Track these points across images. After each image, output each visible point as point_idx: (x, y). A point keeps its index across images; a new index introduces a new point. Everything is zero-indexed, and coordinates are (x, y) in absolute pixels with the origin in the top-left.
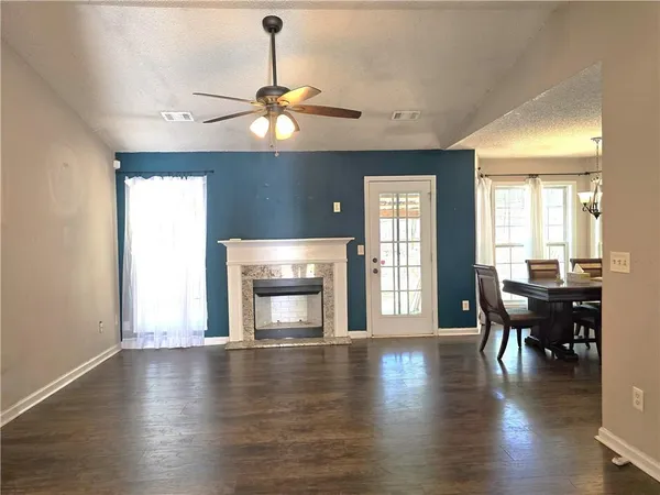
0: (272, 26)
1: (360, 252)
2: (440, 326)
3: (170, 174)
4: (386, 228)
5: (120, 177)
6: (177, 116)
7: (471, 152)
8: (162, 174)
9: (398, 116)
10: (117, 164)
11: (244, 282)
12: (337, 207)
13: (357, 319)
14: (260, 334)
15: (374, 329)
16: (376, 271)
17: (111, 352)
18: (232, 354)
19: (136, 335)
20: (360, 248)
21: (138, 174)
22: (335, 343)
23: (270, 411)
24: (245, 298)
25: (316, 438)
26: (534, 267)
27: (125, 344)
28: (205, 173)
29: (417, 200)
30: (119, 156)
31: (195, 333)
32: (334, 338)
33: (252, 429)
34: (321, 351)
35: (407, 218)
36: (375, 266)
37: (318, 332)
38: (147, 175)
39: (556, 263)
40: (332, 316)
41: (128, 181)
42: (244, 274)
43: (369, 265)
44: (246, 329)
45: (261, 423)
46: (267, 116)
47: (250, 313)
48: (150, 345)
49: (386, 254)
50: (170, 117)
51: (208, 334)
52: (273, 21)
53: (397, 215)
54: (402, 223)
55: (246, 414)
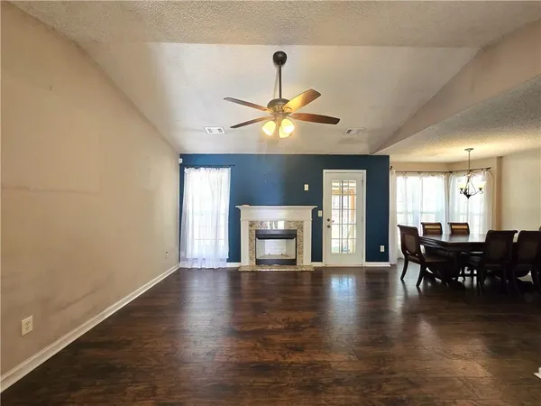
0: (280, 59)
1: (320, 215)
2: (367, 261)
3: (210, 166)
4: (336, 200)
5: (182, 167)
6: (215, 130)
7: (387, 157)
8: (205, 166)
9: (349, 131)
10: (181, 161)
11: (250, 231)
12: (306, 187)
13: (317, 255)
14: (259, 262)
15: (328, 261)
16: (329, 227)
17: (173, 270)
18: (243, 275)
19: (187, 260)
20: (320, 212)
21: (192, 166)
22: (304, 269)
23: (270, 327)
24: (251, 240)
25: (308, 359)
26: (426, 227)
27: (182, 265)
28: (230, 166)
29: (354, 185)
30: (182, 156)
31: (221, 260)
32: (302, 267)
33: (259, 345)
34: (295, 274)
35: (348, 195)
36: (328, 223)
37: (293, 262)
38: (197, 167)
39: (440, 224)
40: (301, 253)
41: (186, 170)
42: (251, 226)
43: (325, 223)
44: (251, 259)
45: (265, 339)
46: (274, 121)
47: (254, 250)
48: (195, 266)
49: (335, 217)
50: (210, 131)
51: (229, 261)
52: (280, 55)
53: (342, 194)
54: (345, 198)
55: (253, 328)
